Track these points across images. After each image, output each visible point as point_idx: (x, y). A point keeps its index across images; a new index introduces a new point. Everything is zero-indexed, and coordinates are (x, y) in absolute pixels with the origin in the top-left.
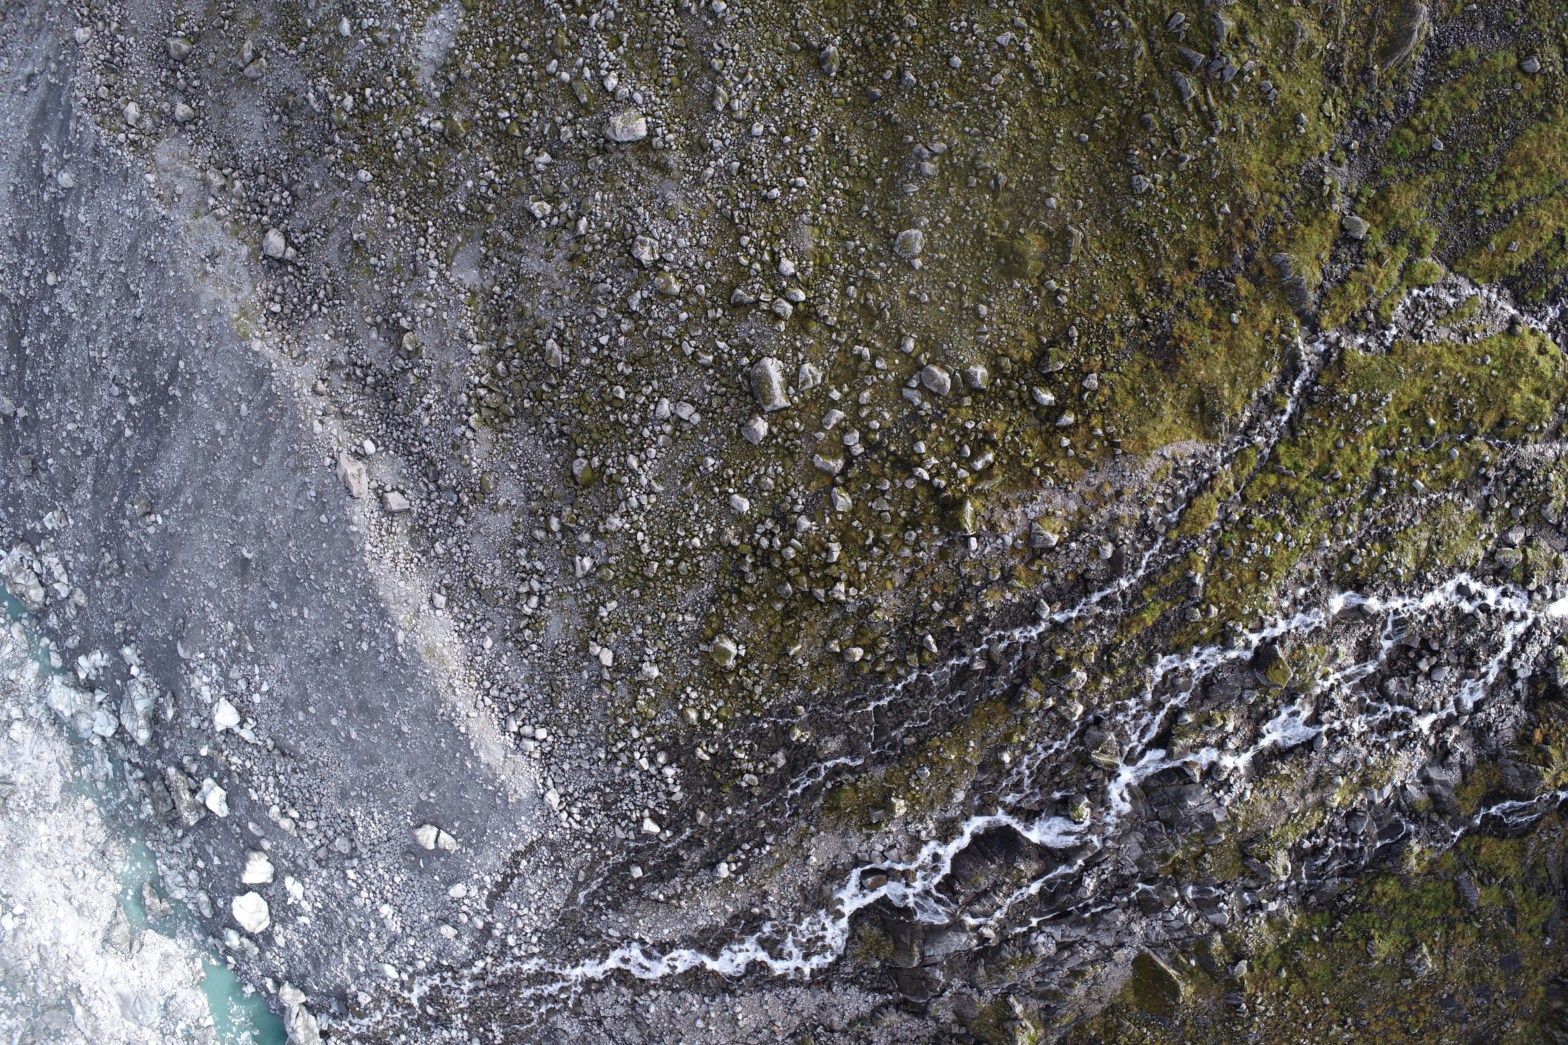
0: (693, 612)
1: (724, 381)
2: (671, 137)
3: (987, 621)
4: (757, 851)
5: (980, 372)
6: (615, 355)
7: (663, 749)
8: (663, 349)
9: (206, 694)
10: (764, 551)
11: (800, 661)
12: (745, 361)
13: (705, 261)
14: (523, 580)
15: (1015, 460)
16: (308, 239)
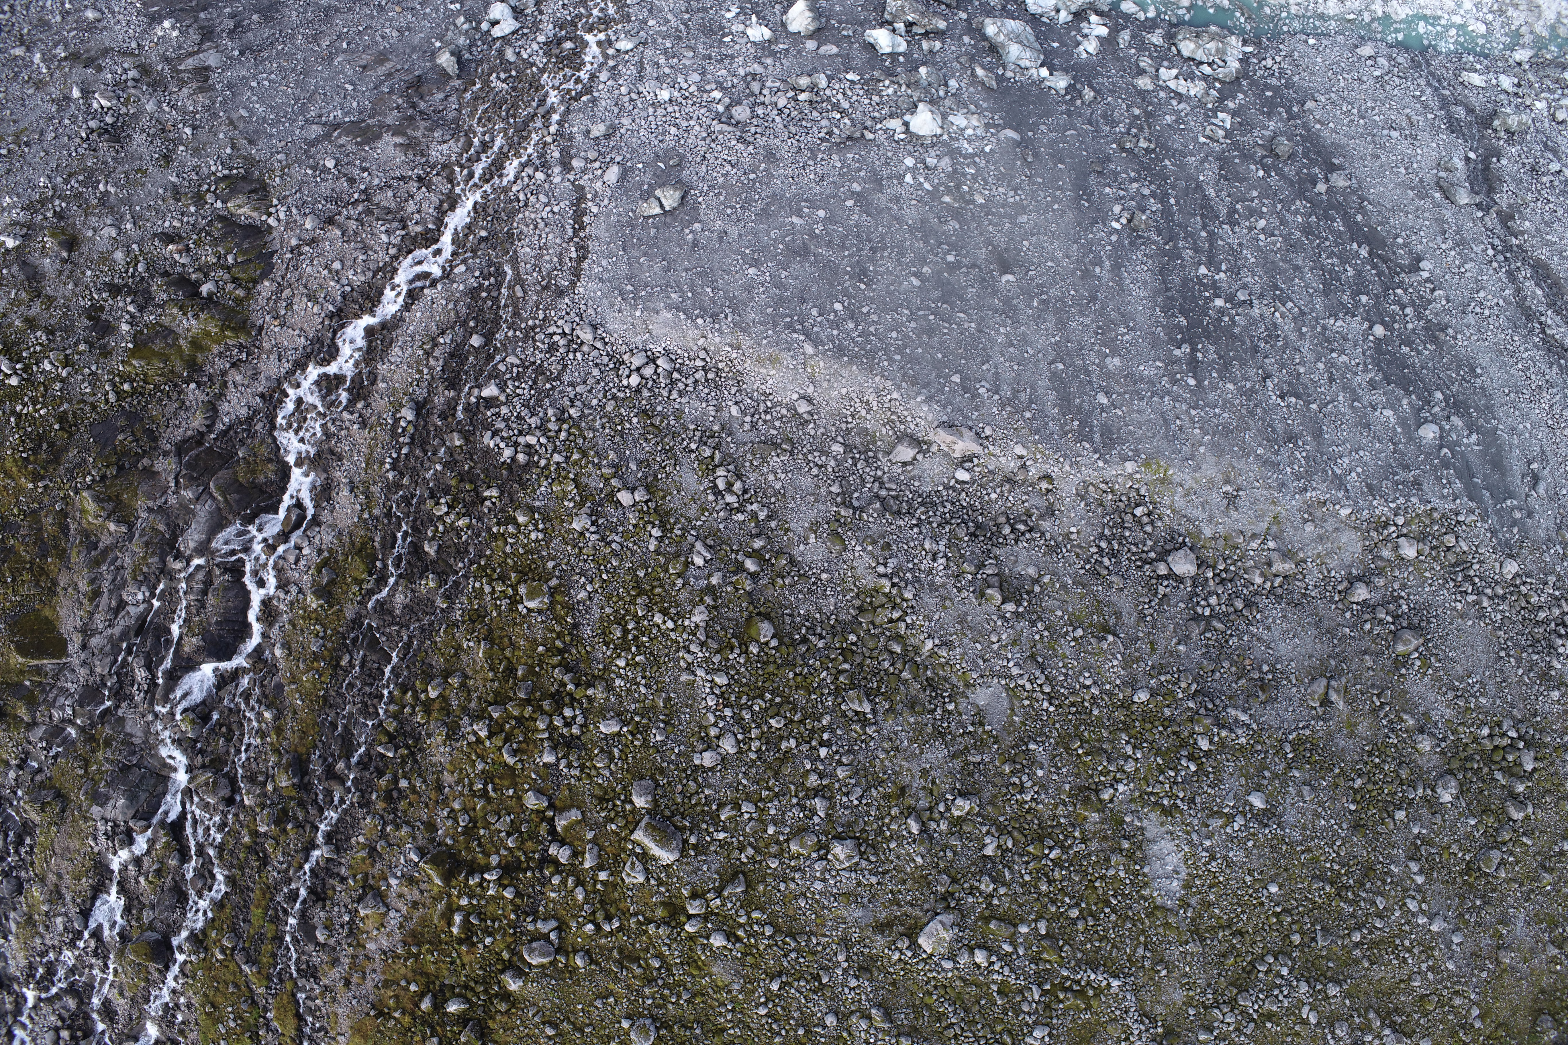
0: (584, 602)
1: (698, 809)
2: (896, 956)
3: (361, 806)
4: (394, 455)
5: (514, 985)
6: (804, 748)
7: (527, 464)
8: (769, 789)
9: (959, 120)
10: (564, 705)
11: (471, 644)
12: (693, 840)
13: (787, 888)
14: (745, 492)
15: (436, 943)
16: (1156, 593)
